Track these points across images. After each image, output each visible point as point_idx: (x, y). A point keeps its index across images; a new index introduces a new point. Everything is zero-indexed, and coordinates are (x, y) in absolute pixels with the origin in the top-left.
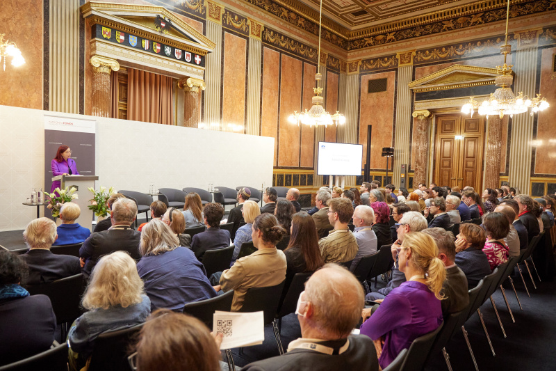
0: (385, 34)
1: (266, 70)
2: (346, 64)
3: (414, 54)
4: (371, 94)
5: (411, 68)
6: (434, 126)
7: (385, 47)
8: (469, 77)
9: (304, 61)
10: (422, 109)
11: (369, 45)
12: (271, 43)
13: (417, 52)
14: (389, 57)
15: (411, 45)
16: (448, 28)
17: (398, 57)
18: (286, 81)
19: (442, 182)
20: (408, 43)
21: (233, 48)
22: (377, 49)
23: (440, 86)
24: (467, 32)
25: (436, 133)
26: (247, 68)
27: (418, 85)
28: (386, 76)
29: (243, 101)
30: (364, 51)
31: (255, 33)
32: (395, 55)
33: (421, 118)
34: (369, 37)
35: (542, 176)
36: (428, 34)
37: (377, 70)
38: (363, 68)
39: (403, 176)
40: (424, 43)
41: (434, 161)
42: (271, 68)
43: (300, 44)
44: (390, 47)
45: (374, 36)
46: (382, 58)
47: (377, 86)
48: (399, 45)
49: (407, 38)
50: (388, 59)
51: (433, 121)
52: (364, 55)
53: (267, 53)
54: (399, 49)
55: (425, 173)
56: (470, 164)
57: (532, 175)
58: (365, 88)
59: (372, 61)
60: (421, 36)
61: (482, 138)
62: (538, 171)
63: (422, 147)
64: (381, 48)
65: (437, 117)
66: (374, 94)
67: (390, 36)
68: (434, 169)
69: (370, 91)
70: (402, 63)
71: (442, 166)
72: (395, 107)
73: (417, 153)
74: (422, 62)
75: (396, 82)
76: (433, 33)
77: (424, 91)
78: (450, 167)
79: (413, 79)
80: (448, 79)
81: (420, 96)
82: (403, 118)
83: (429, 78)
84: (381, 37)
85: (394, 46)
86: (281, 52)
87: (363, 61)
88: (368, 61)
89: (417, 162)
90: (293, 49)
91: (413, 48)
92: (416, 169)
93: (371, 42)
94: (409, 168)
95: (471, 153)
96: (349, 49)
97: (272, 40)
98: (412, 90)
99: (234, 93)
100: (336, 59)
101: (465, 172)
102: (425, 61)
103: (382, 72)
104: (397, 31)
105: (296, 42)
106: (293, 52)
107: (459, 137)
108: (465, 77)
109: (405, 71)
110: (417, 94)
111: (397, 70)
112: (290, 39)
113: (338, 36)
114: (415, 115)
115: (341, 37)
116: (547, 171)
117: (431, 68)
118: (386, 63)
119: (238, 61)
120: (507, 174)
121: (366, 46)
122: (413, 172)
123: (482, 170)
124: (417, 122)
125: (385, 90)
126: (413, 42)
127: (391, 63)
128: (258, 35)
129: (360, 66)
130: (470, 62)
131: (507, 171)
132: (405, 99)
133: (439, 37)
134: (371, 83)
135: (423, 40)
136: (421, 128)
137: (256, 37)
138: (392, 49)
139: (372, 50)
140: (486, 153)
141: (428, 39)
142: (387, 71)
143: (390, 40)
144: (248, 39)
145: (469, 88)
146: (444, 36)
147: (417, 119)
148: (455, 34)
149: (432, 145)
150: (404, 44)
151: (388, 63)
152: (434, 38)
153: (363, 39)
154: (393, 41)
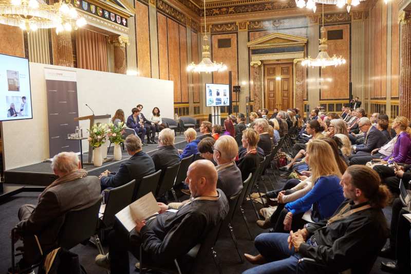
0: (227, 8)
1: (160, 30)
2: (200, 26)
3: (248, 23)
4: (220, 49)
5: (247, 33)
6: (263, 71)
7: (228, 17)
8: (283, 41)
9: (179, 24)
10: (256, 60)
11: (217, 14)
12: (161, 10)
13: (250, 22)
14: (232, 24)
15: (245, 17)
16: (268, 8)
17: (237, 24)
18: (171, 38)
19: (270, 106)
20: (244, 16)
21: (141, 13)
22: (222, 18)
23: (267, 46)
24: (280, 12)
25: (264, 76)
26: (149, 28)
27: (252, 44)
28: (230, 37)
29: (149, 54)
30: (213, 18)
31: (152, 2)
32: (235, 23)
33: (256, 66)
34: (216, 9)
35: (325, 100)
36: (256, 11)
37: (223, 32)
38: (213, 30)
39: (247, 104)
40: (254, 17)
41: (264, 94)
42: (162, 29)
43: (176, 11)
44: (231, 17)
45: (220, 8)
46: (227, 24)
47: (224, 44)
48: (238, 16)
49: (243, 12)
50: (231, 25)
51: (262, 68)
52: (213, 21)
53: (159, 18)
54: (238, 19)
55: (260, 102)
56: (286, 94)
57: (320, 100)
58: (216, 45)
59: (219, 26)
60: (251, 11)
61: (291, 79)
62: (323, 97)
63: (259, 83)
64: (225, 17)
65: (264, 65)
66: (223, 49)
67: (231, 10)
68: (265, 99)
69: (220, 46)
70: (240, 29)
71: (269, 96)
72: (238, 59)
73: (254, 89)
74: (253, 29)
75: (237, 42)
76: (259, 10)
77: (258, 48)
78: (274, 97)
79: (249, 41)
80: (272, 42)
81: (256, 52)
82: (244, 65)
83: (260, 40)
84: (225, 9)
85: (234, 16)
86: (167, 17)
87: (212, 25)
88: (216, 25)
89: (255, 95)
90: (173, 15)
91: (247, 19)
92: (255, 100)
93: (218, 12)
94: (250, 99)
95: (286, 88)
96: (201, 15)
97: (162, 8)
98: (249, 48)
99: (143, 47)
100: (195, 23)
101: (283, 100)
102: (255, 28)
103: (227, 34)
104: (236, 7)
105: (174, 9)
107: (278, 78)
108: (281, 41)
109: (243, 34)
110: (253, 50)
111: (237, 33)
112: (171, 7)
113: (195, 6)
114: (252, 64)
115: (197, 7)
116: (327, 97)
117: (260, 33)
118: (229, 27)
119: (144, 23)
120: (307, 100)
121: (214, 15)
122: (253, 101)
123: (293, 98)
124: (253, 68)
125: (230, 47)
126: (247, 15)
127: (233, 28)
128: (154, 4)
129: (211, 29)
130: (282, 32)
131: (307, 98)
132: (244, 54)
133: (263, 14)
134: (220, 41)
135: (254, 15)
136: (256, 73)
137: (152, 5)
138: (233, 19)
139: (219, 18)
140: (295, 87)
141: (257, 14)
142: (230, 33)
143: (231, 12)
144: (148, 6)
145: (284, 47)
146: (266, 13)
147: (253, 67)
148: (273, 13)
149: (263, 83)
150: (241, 16)
151: (231, 28)
152: (260, 14)
153: (211, 9)
154: (233, 13)
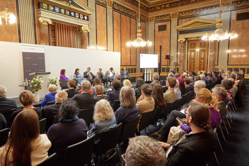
0: (165, 5)
1: (115, 22)
2: (148, 18)
3: (178, 13)
4: (160, 32)
5: (177, 20)
6: (187, 45)
7: (165, 11)
8: (201, 24)
9: (131, 17)
10: (182, 38)
11: (158, 10)
12: (116, 10)
13: (179, 13)
14: (167, 15)
15: (177, 10)
16: (192, 2)
17: (171, 15)
18: (123, 26)
19: (191, 69)
20: (175, 9)
21: (100, 12)
22: (162, 12)
23: (190, 28)
24: (201, 4)
25: (188, 48)
26: (107, 21)
27: (180, 27)
28: (166, 24)
29: (106, 36)
30: (156, 13)
31: (109, 5)
32: (170, 14)
33: (182, 42)
34: (158, 6)
35: (232, 65)
36: (184, 5)
37: (162, 21)
38: (156, 20)
39: (174, 67)
40: (182, 9)
41: (187, 60)
42: (117, 21)
43: (129, 9)
44: (167, 10)
45: (160, 6)
46: (164, 16)
47: (162, 28)
48: (171, 10)
49: (175, 6)
50: (167, 16)
51: (187, 43)
52: (156, 14)
53: (115, 14)
54: (171, 11)
55: (184, 66)
56: (202, 61)
57: (228, 65)
58: (157, 29)
59: (160, 17)
60: (181, 5)
61: (207, 50)
62: (230, 63)
63: (182, 54)
64: (164, 11)
65: (188, 41)
66: (161, 32)
67: (167, 6)
68: (187, 64)
69: (159, 30)
70: (173, 18)
71: (191, 62)
72: (170, 38)
73: (180, 57)
74: (181, 17)
75: (170, 26)
76: (186, 4)
77: (182, 30)
78: (194, 63)
79: (178, 25)
80: (193, 25)
81: (181, 32)
82: (174, 42)
83: (185, 24)
84: (163, 6)
85: (169, 10)
86: (121, 14)
87: (156, 17)
88: (158, 17)
89: (180, 61)
90: (126, 12)
91: (177, 11)
92: (180, 64)
93: (159, 8)
94: (177, 64)
95: (202, 57)
96: (149, 11)
97: (117, 8)
98: (178, 30)
99: (101, 33)
100: (144, 16)
101: (200, 65)
102: (183, 17)
103: (164, 22)
104: (170, 4)
105: (127, 9)
106: (126, 13)
107: (198, 50)
108: (200, 24)
109: (174, 21)
110: (180, 32)
111: (171, 21)
112: (125, 8)
113: (144, 6)
114: (179, 41)
115: (146, 6)
116: (234, 63)
117: (185, 20)
118: (166, 18)
119: (103, 18)
120: (217, 65)
121: (157, 10)
122: (179, 65)
123: (207, 63)
124: (180, 44)
125: (166, 30)
126: (177, 8)
127: (168, 18)
128: (111, 6)
129: (155, 19)
130: (202, 17)
131: (218, 64)
132: (174, 34)
133: (189, 6)
134: (159, 27)
135: (182, 7)
136: (182, 46)
137: (110, 7)
138: (168, 12)
139: (160, 12)
140: (209, 56)
141: (184, 7)
142: (166, 21)
143: (167, 7)
144: (106, 8)
145: (202, 28)
146: (191, 6)
147: (180, 42)
148: (196, 5)
149: (186, 53)
150: (173, 9)
151: (167, 18)
152: (186, 7)
153: (155, 7)
154: (169, 8)
